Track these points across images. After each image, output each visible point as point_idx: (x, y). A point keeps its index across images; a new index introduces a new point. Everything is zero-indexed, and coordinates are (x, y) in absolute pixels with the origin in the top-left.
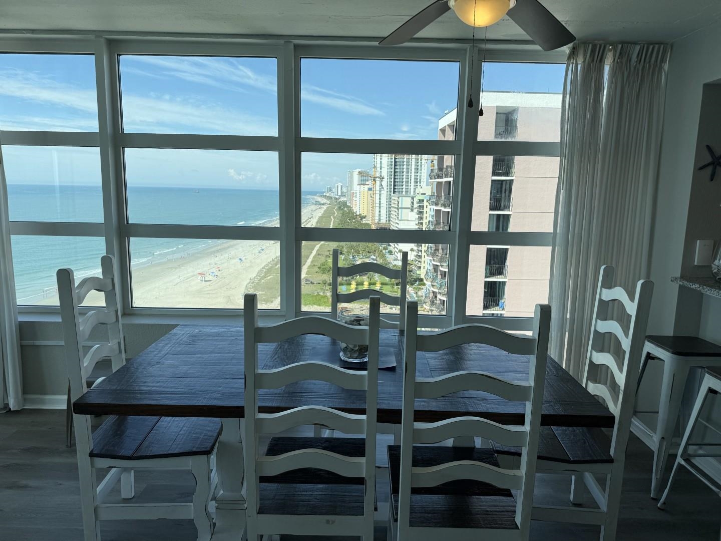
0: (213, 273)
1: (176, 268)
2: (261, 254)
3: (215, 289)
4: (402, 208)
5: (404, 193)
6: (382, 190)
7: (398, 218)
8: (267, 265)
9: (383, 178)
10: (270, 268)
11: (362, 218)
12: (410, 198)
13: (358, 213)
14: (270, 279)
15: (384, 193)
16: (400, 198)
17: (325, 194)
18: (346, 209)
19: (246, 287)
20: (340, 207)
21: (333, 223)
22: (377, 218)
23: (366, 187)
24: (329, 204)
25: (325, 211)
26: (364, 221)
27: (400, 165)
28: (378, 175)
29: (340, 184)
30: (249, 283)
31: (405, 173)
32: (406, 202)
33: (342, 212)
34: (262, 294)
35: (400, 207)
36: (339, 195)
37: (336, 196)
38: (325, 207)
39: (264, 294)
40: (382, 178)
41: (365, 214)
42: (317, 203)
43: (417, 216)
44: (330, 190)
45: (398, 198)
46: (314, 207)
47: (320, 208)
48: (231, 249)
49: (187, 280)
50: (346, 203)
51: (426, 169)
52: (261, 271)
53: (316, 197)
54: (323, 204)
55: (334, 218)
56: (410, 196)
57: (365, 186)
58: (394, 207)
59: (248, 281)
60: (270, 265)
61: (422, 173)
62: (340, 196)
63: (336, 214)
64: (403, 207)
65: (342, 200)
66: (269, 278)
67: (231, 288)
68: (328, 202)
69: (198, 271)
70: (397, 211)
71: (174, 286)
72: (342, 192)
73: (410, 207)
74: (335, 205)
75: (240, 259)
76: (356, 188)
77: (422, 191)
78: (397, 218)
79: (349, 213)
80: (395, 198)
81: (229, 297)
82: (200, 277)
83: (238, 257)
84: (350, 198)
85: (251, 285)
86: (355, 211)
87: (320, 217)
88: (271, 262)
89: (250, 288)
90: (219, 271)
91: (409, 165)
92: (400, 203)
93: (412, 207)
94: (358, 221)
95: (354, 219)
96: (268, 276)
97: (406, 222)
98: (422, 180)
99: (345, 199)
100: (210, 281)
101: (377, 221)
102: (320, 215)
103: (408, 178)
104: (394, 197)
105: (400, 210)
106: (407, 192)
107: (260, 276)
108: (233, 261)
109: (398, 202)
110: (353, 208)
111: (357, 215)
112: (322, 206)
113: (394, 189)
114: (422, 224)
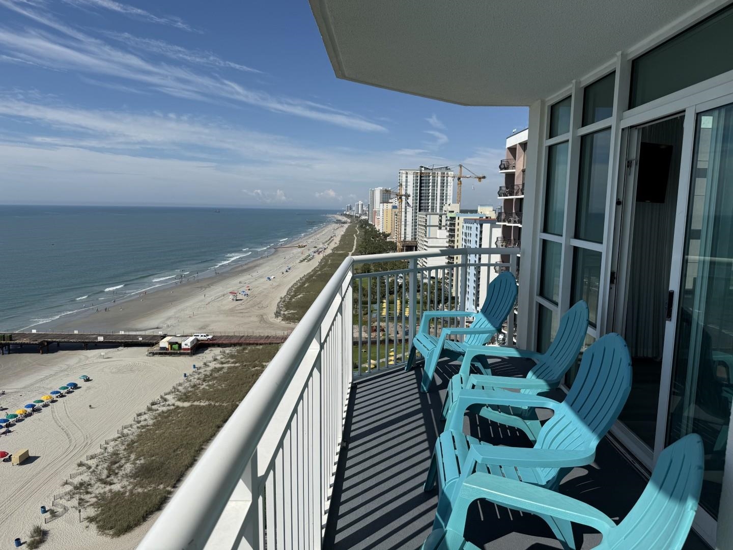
0: (244, 292)
1: (206, 288)
2: (288, 273)
3: (247, 308)
4: (430, 226)
5: (430, 211)
6: (408, 207)
7: (426, 236)
8: (295, 284)
9: (409, 196)
10: (299, 287)
11: (386, 236)
12: (438, 216)
13: (381, 231)
14: (301, 297)
15: (410, 210)
16: (428, 216)
17: (345, 212)
18: (368, 227)
19: (278, 305)
20: (362, 225)
21: (357, 241)
22: (403, 236)
23: (390, 206)
24: (351, 223)
25: (347, 229)
26: (388, 240)
27: (426, 183)
28: (403, 193)
29: (360, 203)
30: (280, 302)
31: (430, 191)
32: (434, 220)
33: (364, 230)
34: (294, 313)
35: (428, 224)
36: (360, 213)
37: (357, 215)
38: (346, 226)
39: (296, 313)
40: (407, 196)
41: (389, 232)
42: (339, 222)
43: (448, 234)
44: (351, 209)
45: (426, 216)
46: (336, 226)
47: (342, 226)
48: (257, 268)
49: (218, 300)
50: (368, 221)
51: (452, 187)
52: (290, 289)
53: (336, 216)
54: (344, 223)
55: (356, 236)
56: (437, 214)
57: (389, 204)
58: (421, 225)
59: (279, 300)
60: (299, 284)
61: (448, 190)
62: (361, 215)
63: (358, 232)
64: (431, 224)
65: (363, 218)
66: (299, 296)
67: (262, 307)
68: (349, 220)
69: (229, 290)
70: (424, 228)
71: (207, 305)
72: (363, 211)
73: (438, 224)
74: (357, 224)
75: (269, 278)
76: (378, 206)
77: (450, 209)
78: (424, 236)
79: (371, 231)
80: (423, 216)
81: (262, 316)
82: (231, 297)
83: (266, 277)
84: (372, 218)
85: (282, 304)
86: (377, 229)
87: (343, 235)
88: (299, 281)
89: (282, 307)
90: (249, 290)
91: (434, 183)
92: (428, 221)
93: (440, 224)
94: (382, 239)
95: (378, 237)
96: (298, 295)
97: (435, 240)
98: (448, 197)
99: (367, 218)
100: (241, 300)
101: (402, 239)
102: (342, 233)
103: (434, 196)
104: (421, 215)
105: (428, 228)
106: (433, 209)
107: (290, 295)
108: (262, 280)
109: (426, 220)
110: (376, 226)
111: (380, 233)
112: (343, 225)
113: (420, 206)
114: (453, 241)
